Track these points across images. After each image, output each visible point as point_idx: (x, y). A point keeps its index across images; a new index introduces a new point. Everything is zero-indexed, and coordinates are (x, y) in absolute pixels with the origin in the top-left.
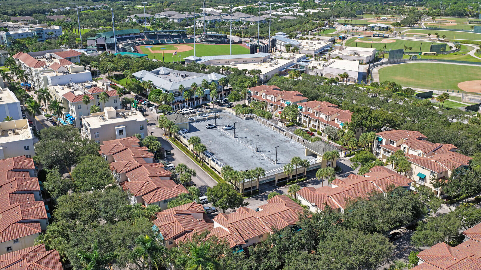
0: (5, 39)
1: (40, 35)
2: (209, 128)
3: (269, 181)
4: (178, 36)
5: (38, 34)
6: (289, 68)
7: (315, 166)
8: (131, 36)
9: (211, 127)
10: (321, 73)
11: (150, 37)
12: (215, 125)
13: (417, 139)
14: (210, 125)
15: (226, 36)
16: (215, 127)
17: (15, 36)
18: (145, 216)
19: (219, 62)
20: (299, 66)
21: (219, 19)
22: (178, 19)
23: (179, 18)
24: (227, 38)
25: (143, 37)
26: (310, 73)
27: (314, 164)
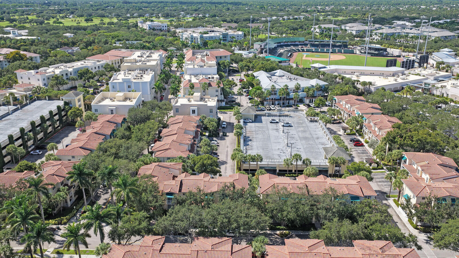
0: (199, 40)
1: (225, 39)
2: (271, 122)
3: (270, 168)
4: (339, 46)
5: (223, 37)
6: (415, 85)
7: (321, 167)
8: (296, 43)
9: (273, 121)
10: (446, 93)
11: (313, 45)
12: (277, 121)
13: (440, 165)
14: (274, 120)
15: (386, 49)
16: (277, 122)
17: (206, 38)
18: (144, 162)
19: (345, 72)
20: (424, 83)
21: (399, 33)
22: (357, 31)
23: (358, 29)
24: (387, 51)
25: (306, 45)
26: (435, 92)
27: (320, 165)
